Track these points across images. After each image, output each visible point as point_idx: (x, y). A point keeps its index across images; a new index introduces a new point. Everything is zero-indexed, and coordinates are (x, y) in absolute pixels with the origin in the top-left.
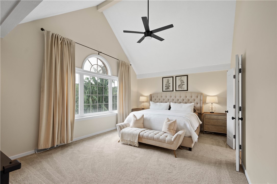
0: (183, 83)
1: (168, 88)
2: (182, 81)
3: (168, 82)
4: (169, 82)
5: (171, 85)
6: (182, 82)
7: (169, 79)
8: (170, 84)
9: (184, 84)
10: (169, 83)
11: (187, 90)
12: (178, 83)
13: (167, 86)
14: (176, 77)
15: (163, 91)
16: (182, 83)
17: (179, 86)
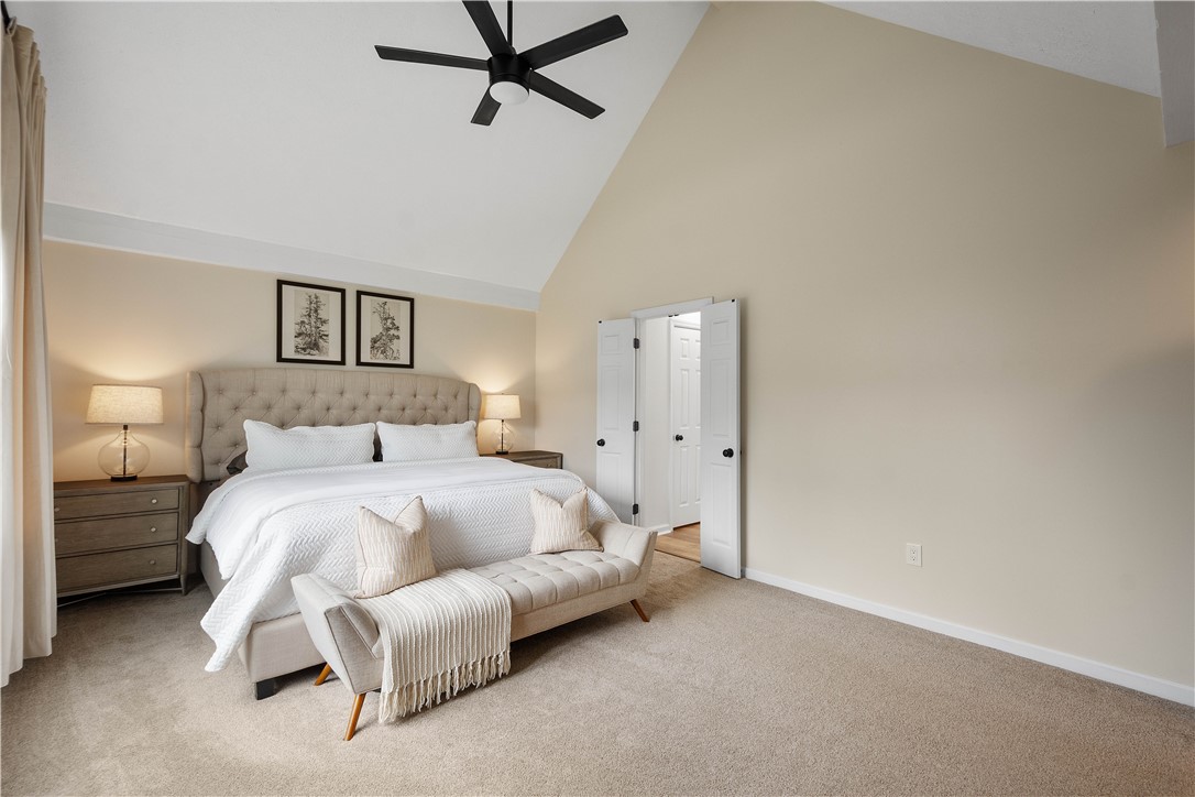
0: (392, 332)
1: (315, 346)
2: (389, 321)
3: (314, 310)
4: (322, 314)
5: (333, 329)
6: (389, 324)
7: (321, 299)
8: (324, 322)
9: (398, 338)
10: (317, 318)
11: (411, 366)
12: (371, 327)
13: (310, 336)
14: (359, 294)
15: (280, 359)
16: (388, 329)
17: (374, 341)
